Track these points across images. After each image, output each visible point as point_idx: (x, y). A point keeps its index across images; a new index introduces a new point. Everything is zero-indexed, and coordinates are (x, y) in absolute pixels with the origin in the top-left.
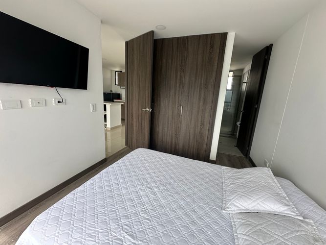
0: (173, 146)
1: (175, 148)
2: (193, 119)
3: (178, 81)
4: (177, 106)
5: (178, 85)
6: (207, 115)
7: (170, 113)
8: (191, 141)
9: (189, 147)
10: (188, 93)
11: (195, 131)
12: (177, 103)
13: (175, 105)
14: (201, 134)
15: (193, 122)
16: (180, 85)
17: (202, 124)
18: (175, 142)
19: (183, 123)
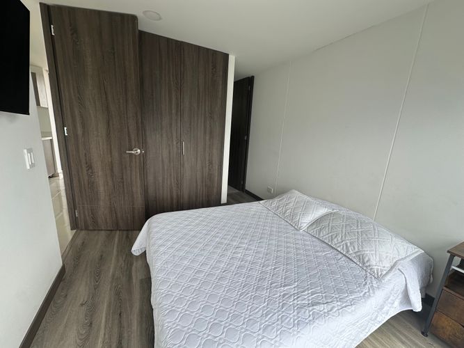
0: (175, 201)
1: (178, 202)
2: (199, 159)
3: (174, 106)
4: (175, 143)
5: (174, 111)
6: (215, 152)
7: (165, 153)
8: (199, 187)
9: (196, 197)
10: (190, 124)
11: (203, 173)
12: (174, 137)
13: (172, 141)
14: (210, 176)
15: (199, 162)
16: (177, 111)
17: (211, 163)
18: (177, 195)
19: (186, 165)
